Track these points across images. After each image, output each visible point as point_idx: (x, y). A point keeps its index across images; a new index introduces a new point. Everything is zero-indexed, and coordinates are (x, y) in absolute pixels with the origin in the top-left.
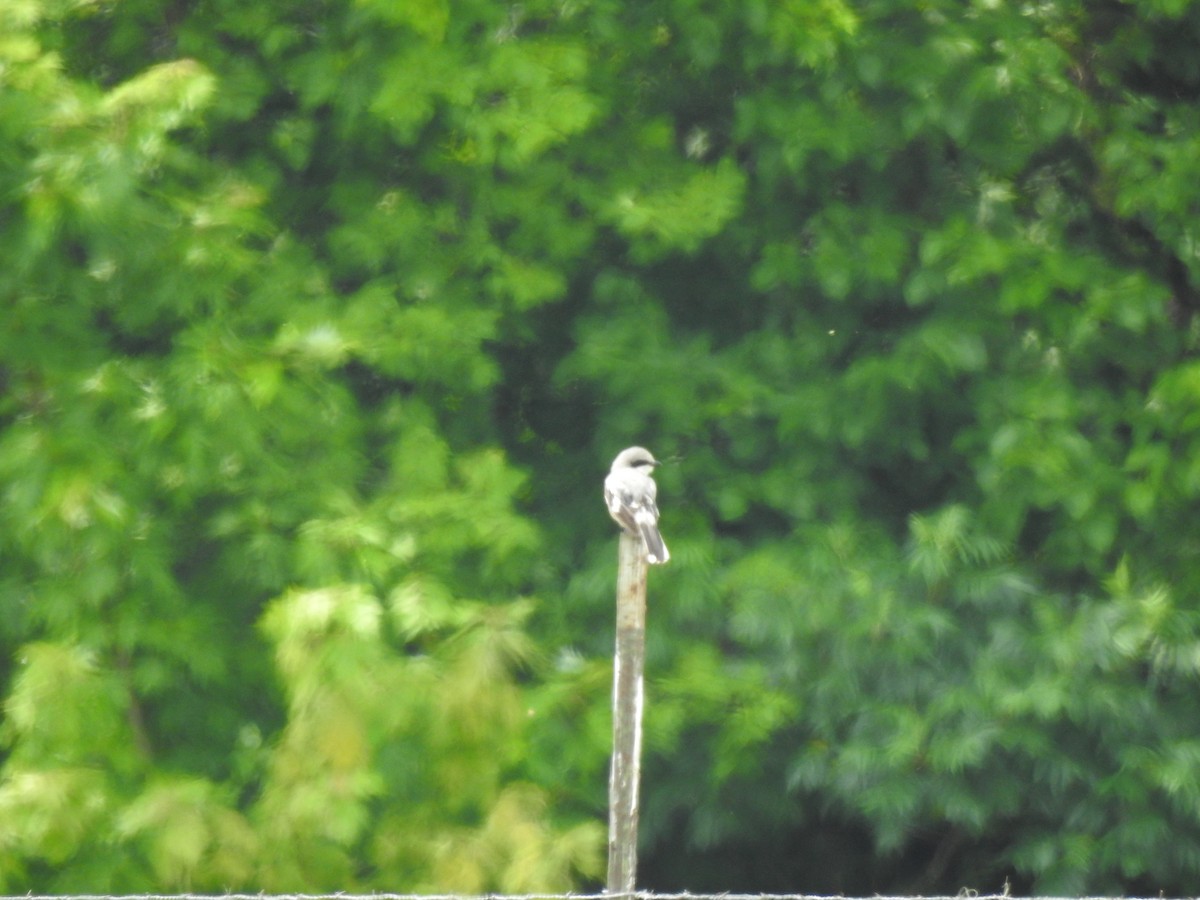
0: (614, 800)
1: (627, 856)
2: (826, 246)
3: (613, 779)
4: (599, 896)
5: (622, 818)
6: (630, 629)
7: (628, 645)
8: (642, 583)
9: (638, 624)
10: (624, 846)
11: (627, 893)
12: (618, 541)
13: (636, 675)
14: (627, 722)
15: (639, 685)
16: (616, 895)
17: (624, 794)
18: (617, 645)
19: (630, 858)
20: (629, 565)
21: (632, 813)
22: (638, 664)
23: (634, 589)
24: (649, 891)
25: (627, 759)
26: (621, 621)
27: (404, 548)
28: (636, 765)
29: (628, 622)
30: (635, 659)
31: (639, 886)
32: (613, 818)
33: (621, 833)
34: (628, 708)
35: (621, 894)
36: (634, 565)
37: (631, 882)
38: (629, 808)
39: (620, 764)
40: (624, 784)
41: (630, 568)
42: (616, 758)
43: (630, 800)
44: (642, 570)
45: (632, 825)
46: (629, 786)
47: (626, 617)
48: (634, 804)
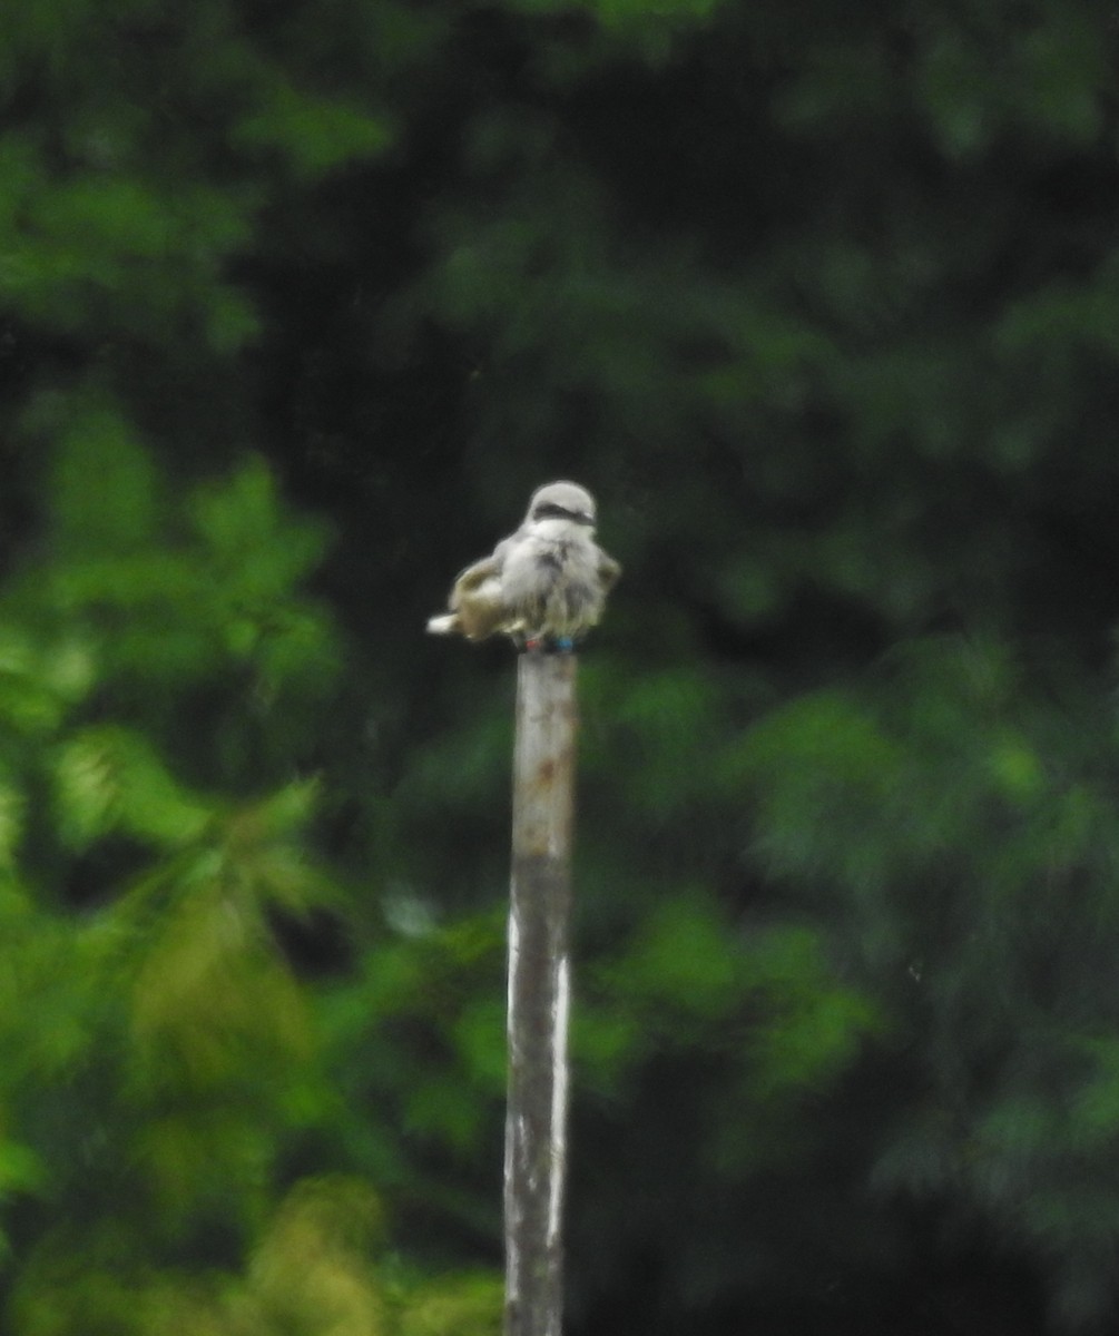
0: (513, 1217)
3: (508, 1174)
5: (531, 1251)
6: (539, 859)
7: (536, 890)
8: (563, 757)
9: (555, 847)
10: (536, 1311)
13: (553, 956)
14: (538, 1054)
15: (562, 977)
17: (533, 1205)
18: (513, 893)
20: (534, 720)
21: (549, 1243)
22: (557, 931)
23: (547, 771)
25: (540, 1129)
26: (521, 842)
28: (558, 1141)
29: (536, 843)
30: (550, 923)
32: (513, 1255)
33: (528, 1285)
34: (538, 1024)
36: (545, 719)
38: (544, 1231)
39: (523, 1138)
40: (532, 1183)
41: (537, 726)
42: (516, 1129)
43: (546, 1218)
44: (563, 732)
45: (551, 1268)
46: (544, 1187)
47: (530, 833)
48: (554, 1225)
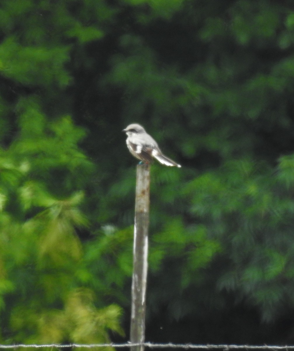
0: (134, 298)
1: (140, 325)
2: (237, 20)
3: (133, 288)
4: (127, 345)
5: (138, 306)
6: (142, 212)
7: (140, 221)
8: (147, 189)
9: (146, 210)
10: (139, 320)
11: (141, 344)
12: (135, 168)
13: (144, 236)
14: (140, 259)
15: (146, 240)
16: (135, 345)
17: (139, 294)
18: (135, 221)
19: (142, 327)
21: (142, 304)
22: (146, 230)
23: (143, 192)
24: (151, 342)
25: (140, 277)
26: (137, 209)
27: (25, 167)
28: (145, 280)
29: (141, 209)
30: (144, 227)
31: (146, 340)
32: (134, 307)
33: (137, 314)
35: (138, 344)
36: (143, 180)
37: (142, 338)
38: (141, 301)
39: (137, 280)
40: (139, 290)
41: (141, 181)
42: (135, 277)
43: (141, 298)
44: (147, 183)
45: (143, 310)
46: (141, 291)
47: (140, 206)
48: (143, 300)
